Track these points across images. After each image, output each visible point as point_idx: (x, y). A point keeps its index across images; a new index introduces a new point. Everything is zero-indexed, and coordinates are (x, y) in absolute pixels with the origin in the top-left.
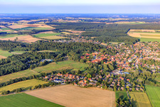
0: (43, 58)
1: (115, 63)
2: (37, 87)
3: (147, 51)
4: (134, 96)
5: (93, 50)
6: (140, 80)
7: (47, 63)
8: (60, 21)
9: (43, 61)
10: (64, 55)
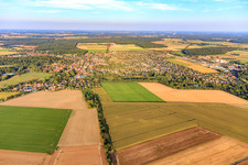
0: (4, 72)
1: (74, 70)
2: (9, 98)
3: (95, 59)
4: (95, 91)
5: (51, 62)
6: (96, 80)
7: (9, 77)
8: (6, 36)
9: (4, 76)
10: (25, 68)
